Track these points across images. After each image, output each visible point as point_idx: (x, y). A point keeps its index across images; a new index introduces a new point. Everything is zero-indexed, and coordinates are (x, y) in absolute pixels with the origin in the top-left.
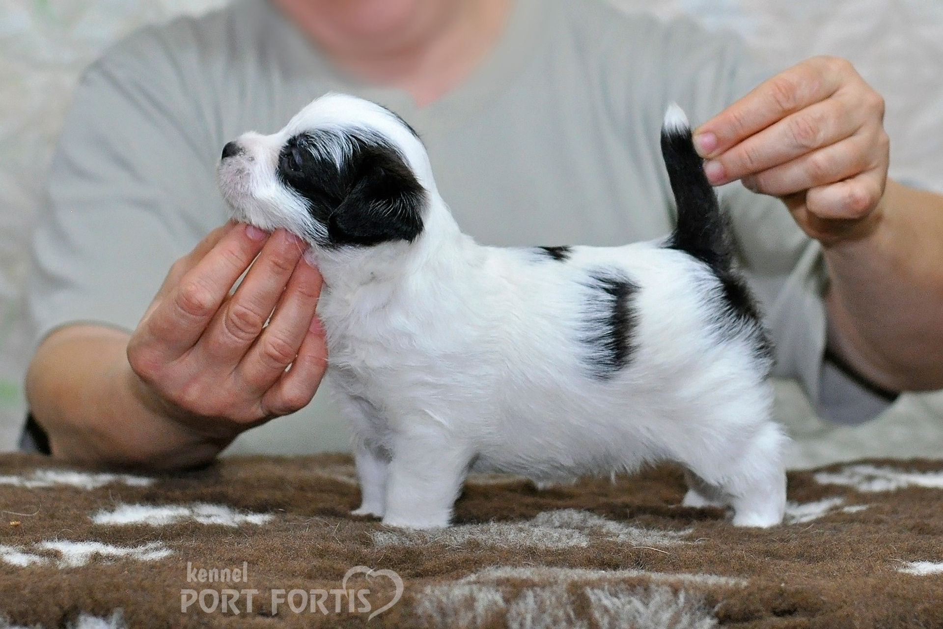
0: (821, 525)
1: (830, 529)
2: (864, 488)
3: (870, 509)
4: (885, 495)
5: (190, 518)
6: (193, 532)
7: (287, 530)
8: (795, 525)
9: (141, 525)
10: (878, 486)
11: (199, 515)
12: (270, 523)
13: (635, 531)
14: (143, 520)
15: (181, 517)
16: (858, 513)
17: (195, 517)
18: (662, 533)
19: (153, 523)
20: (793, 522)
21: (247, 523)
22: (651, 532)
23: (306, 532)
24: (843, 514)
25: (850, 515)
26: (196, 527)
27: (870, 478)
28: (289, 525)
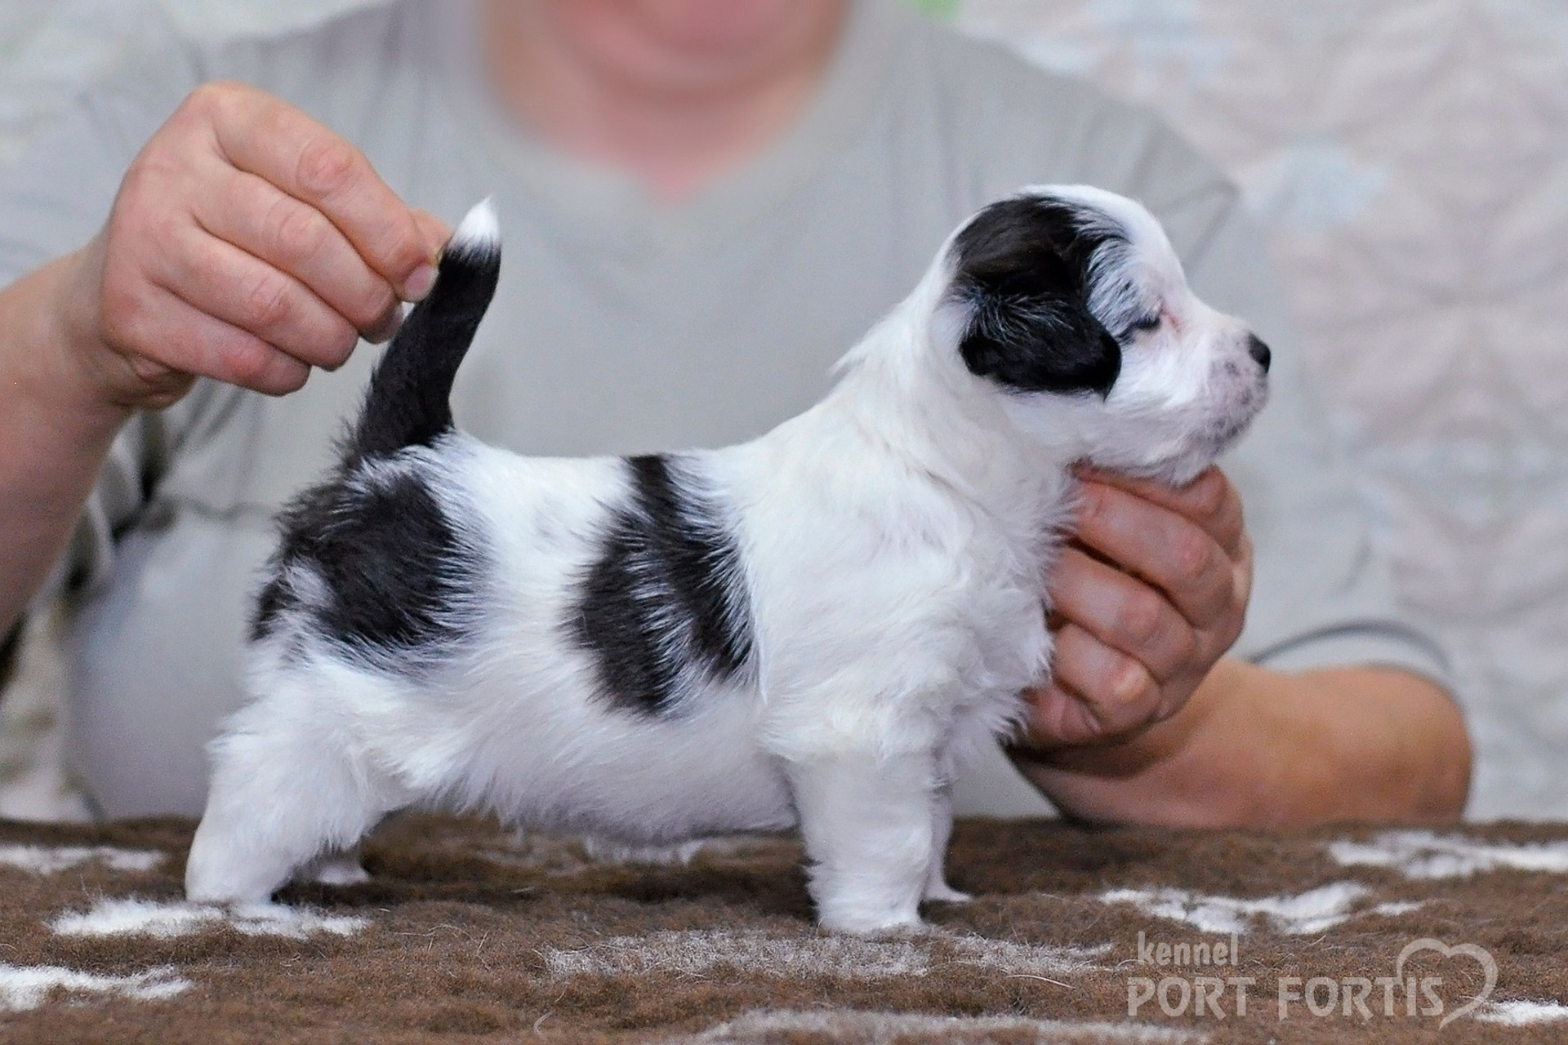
0: (1339, 937)
1: (1356, 944)
2: (1416, 871)
3: (1425, 909)
4: (1454, 884)
5: (223, 924)
6: (229, 949)
7: (393, 946)
8: (1293, 936)
9: (137, 936)
10: (1440, 869)
11: (239, 920)
12: (365, 933)
13: (1011, 949)
14: (140, 928)
15: (207, 922)
16: (1405, 916)
17: (232, 923)
18: (1058, 951)
19: (159, 933)
20: (1291, 931)
21: (323, 933)
22: (1039, 950)
23: (428, 950)
24: (1380, 916)
25: (1392, 918)
26: (234, 941)
27: (1427, 855)
28: (400, 937)
